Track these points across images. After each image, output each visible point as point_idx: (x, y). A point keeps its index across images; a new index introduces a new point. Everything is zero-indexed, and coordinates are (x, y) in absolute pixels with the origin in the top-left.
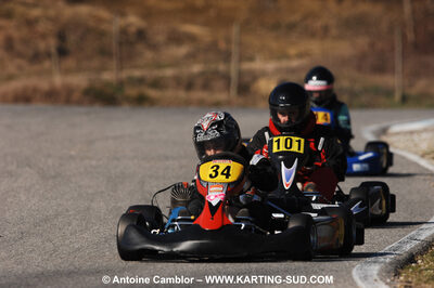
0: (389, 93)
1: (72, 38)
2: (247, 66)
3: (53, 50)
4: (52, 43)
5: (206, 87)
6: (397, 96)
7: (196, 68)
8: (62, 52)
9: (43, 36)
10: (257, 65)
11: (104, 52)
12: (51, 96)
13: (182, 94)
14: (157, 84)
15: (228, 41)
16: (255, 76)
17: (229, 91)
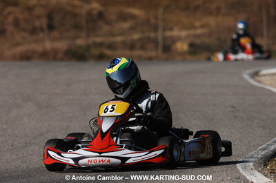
1: (57, 18)
2: (168, 34)
3: (45, 26)
4: (44, 22)
5: (142, 48)
7: (136, 36)
8: (51, 27)
9: (38, 17)
10: (176, 33)
11: (77, 27)
12: (45, 56)
13: (127, 53)
14: (111, 46)
15: (156, 18)
16: (174, 40)
17: (157, 50)
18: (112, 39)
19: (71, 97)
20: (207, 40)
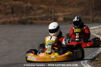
0: (89, 20)
1: (15, 9)
2: (56, 14)
3: (11, 12)
4: (10, 10)
5: (46, 20)
6: (91, 21)
7: (44, 15)
8: (13, 12)
9: (8, 9)
10: (58, 14)
11: (22, 12)
12: (11, 23)
13: (41, 21)
14: (35, 19)
15: (51, 9)
16: (58, 17)
17: (52, 20)
18: (35, 17)
19: (20, 38)
20: (70, 17)
